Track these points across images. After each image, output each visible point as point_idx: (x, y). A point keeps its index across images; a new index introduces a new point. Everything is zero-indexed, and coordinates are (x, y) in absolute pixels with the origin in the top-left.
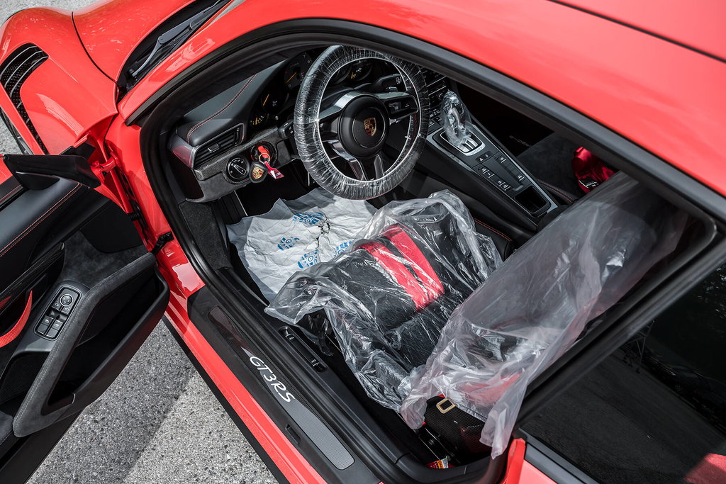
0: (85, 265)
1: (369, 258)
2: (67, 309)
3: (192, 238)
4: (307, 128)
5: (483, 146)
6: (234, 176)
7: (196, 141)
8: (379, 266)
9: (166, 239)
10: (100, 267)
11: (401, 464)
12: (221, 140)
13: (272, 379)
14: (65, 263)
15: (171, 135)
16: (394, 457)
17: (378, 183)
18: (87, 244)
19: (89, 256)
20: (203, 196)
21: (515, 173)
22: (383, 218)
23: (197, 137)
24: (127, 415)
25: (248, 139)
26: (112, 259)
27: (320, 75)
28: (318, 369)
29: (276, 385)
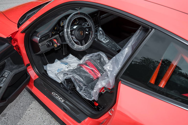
0: (10, 66)
1: (82, 67)
2: (6, 76)
3: (35, 65)
4: (67, 32)
5: (108, 40)
6: (48, 46)
7: (40, 36)
8: (84, 69)
9: (28, 65)
10: (14, 67)
11: (93, 112)
12: (46, 37)
13: (58, 97)
14: (6, 65)
15: (32, 36)
16: (91, 111)
17: (84, 47)
18: (11, 61)
19: (11, 64)
20: (40, 51)
21: (116, 46)
22: (85, 58)
23: (40, 35)
24: (15, 116)
25: (52, 37)
26: (17, 66)
27: (70, 20)
28: (70, 93)
29: (59, 98)
